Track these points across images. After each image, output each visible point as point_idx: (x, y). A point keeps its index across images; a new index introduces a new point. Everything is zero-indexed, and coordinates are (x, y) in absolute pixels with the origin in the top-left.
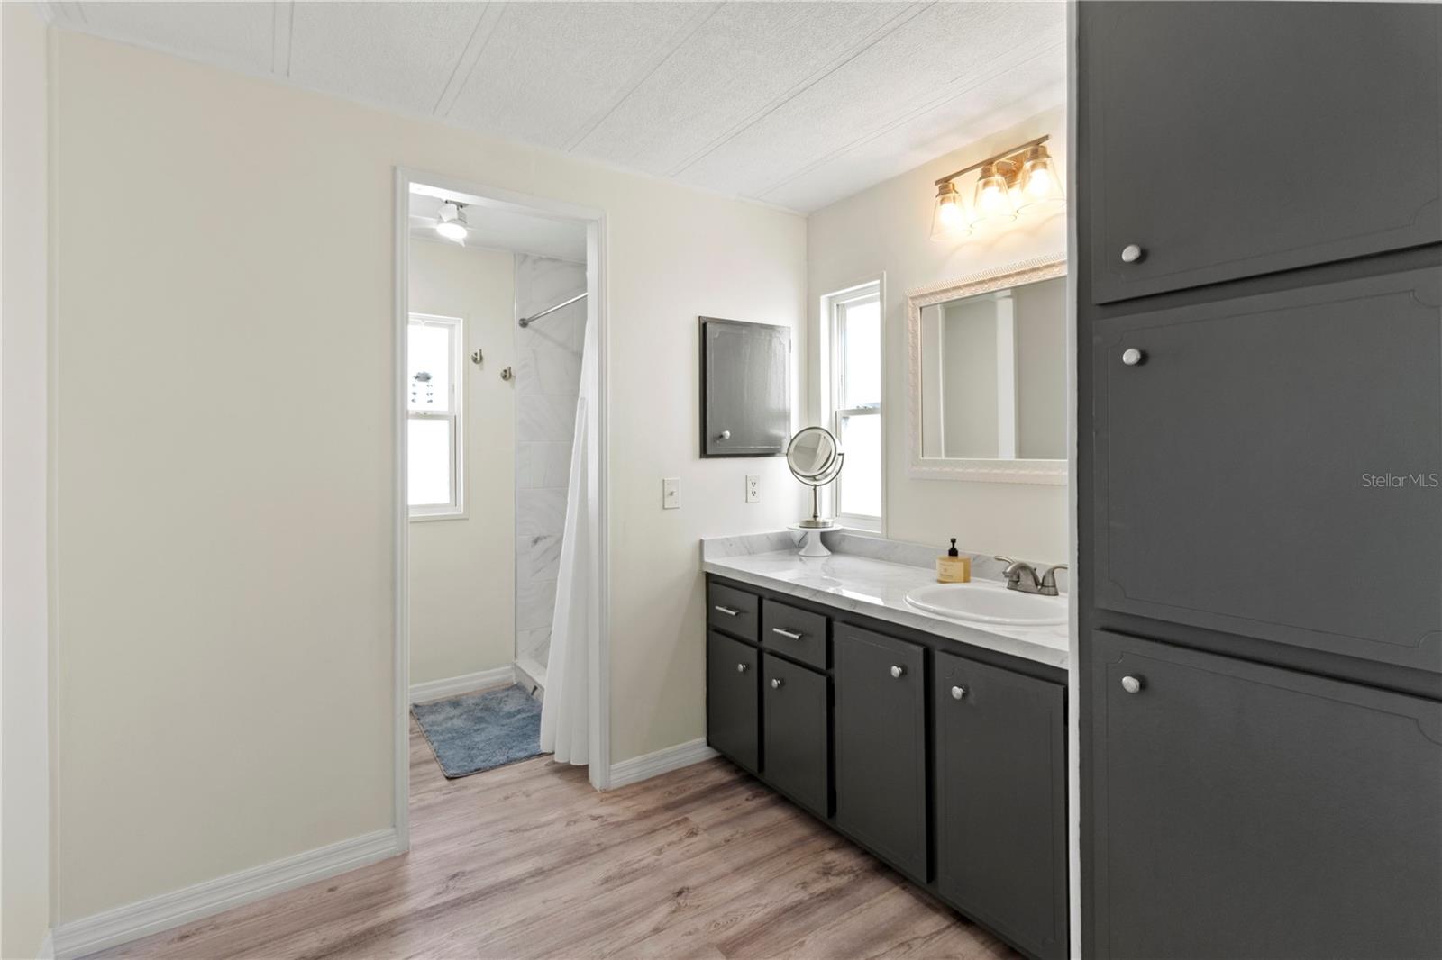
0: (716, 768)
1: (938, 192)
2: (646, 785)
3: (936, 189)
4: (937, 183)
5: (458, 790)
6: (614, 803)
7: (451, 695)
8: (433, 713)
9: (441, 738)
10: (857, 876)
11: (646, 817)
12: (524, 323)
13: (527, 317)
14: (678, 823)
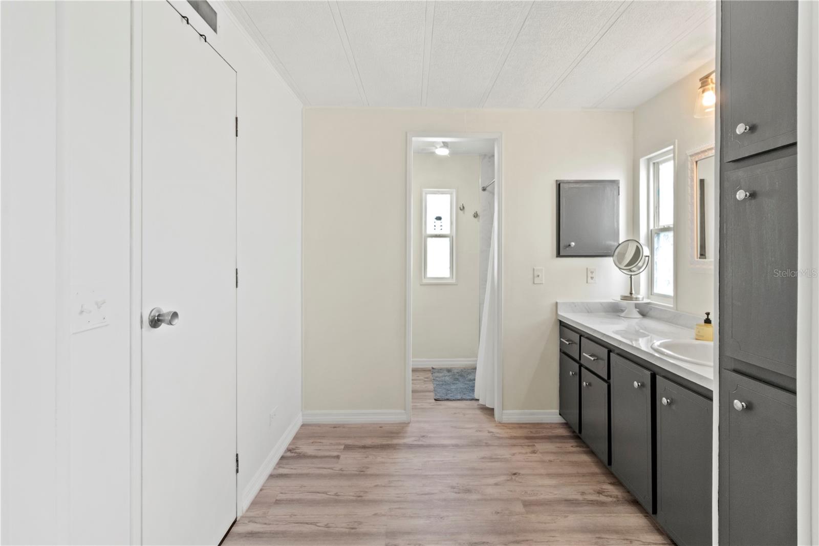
0: (562, 428)
1: (700, 85)
2: (521, 425)
3: (699, 84)
4: (700, 80)
5: (437, 405)
6: (501, 429)
7: (449, 367)
8: (438, 372)
9: (438, 383)
10: (618, 501)
11: (514, 439)
12: (484, 189)
13: (485, 186)
14: (529, 446)
